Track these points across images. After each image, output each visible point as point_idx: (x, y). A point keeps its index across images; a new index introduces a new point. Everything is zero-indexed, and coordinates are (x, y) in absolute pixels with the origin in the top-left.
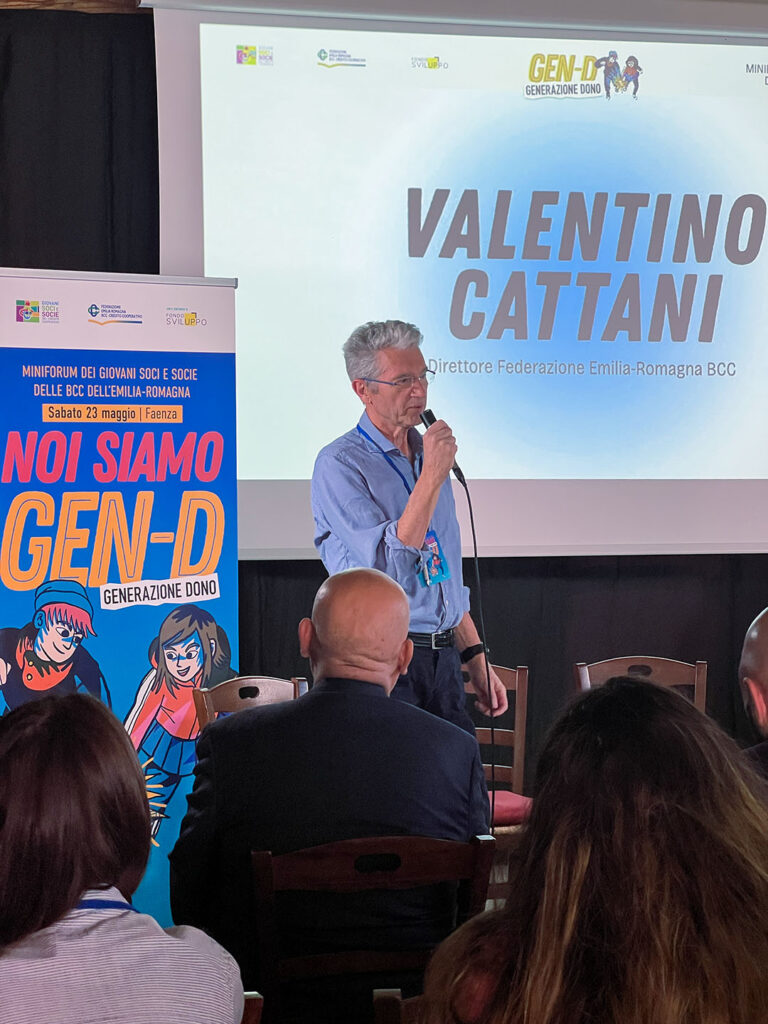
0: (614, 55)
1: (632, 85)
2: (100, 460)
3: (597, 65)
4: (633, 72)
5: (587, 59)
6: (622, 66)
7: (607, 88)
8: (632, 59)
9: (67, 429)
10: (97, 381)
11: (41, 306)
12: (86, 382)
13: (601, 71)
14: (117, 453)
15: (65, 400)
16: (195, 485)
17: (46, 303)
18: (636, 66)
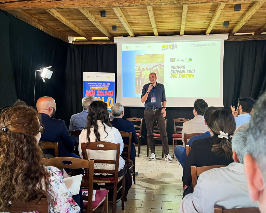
0: (173, 44)
1: (176, 48)
2: (97, 94)
3: (171, 46)
4: (176, 46)
5: (170, 45)
6: (174, 46)
7: (172, 48)
8: (176, 44)
9: (94, 90)
10: (97, 85)
12: (96, 85)
13: (172, 46)
14: (100, 93)
15: (93, 87)
16: (109, 97)
17: (91, 76)
18: (176, 45)
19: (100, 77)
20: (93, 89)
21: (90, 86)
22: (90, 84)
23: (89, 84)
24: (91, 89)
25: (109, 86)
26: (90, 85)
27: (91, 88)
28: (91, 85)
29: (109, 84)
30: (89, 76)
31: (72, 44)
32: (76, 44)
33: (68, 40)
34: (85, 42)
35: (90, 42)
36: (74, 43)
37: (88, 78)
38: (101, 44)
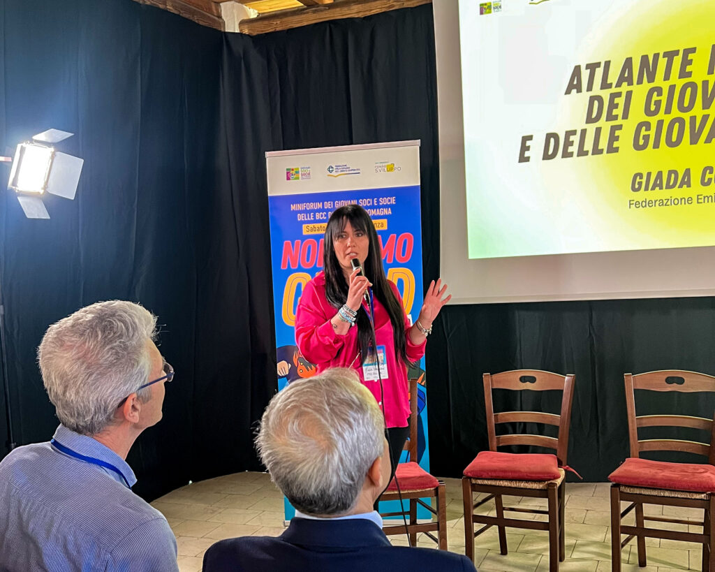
9: (317, 237)
11: (300, 170)
12: (327, 210)
15: (315, 221)
16: (396, 264)
17: (304, 168)
19: (344, 168)
20: (313, 233)
21: (300, 217)
22: (300, 207)
23: (293, 207)
24: (305, 233)
25: (388, 212)
26: (301, 212)
27: (304, 226)
28: (306, 212)
29: (393, 201)
30: (291, 172)
31: (241, 34)
32: (255, 34)
33: (220, 17)
34: (290, 18)
35: (314, 12)
36: (246, 32)
37: (288, 179)
38: (361, 15)
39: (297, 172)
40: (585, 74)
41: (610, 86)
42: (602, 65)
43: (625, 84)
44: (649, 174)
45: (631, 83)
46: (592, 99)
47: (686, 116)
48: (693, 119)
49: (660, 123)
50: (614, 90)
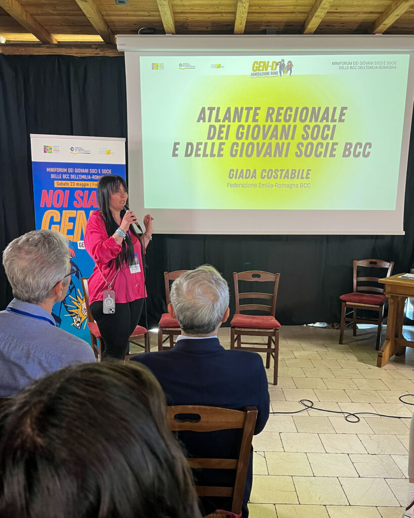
0: (283, 60)
1: (289, 71)
3: (277, 64)
4: (290, 66)
5: (273, 62)
6: (286, 64)
7: (280, 73)
8: (290, 62)
10: (74, 173)
11: (53, 147)
12: (70, 174)
13: (278, 67)
17: (55, 146)
18: (291, 64)
20: (61, 186)
21: (53, 176)
24: (56, 186)
26: (53, 173)
28: (56, 173)
29: (110, 171)
30: (47, 148)
32: (7, 54)
34: (32, 48)
36: (0, 52)
37: (45, 152)
39: (51, 149)
40: (207, 112)
41: (219, 121)
42: (216, 109)
43: (227, 121)
44: (237, 170)
45: (229, 121)
46: (211, 126)
47: (255, 142)
48: (258, 144)
49: (243, 144)
50: (221, 123)
